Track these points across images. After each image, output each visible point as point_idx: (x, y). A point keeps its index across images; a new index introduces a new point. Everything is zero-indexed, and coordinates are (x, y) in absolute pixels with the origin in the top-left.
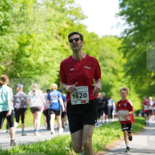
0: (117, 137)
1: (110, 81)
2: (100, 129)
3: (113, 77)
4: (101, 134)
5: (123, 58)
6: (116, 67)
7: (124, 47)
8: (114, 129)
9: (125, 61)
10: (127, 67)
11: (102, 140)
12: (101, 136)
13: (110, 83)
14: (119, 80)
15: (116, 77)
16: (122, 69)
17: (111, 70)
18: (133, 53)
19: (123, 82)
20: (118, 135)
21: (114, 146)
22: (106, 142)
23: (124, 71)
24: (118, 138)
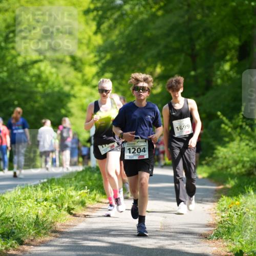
0: (80, 205)
1: (67, 83)
2: (42, 189)
3: (72, 75)
4: (46, 200)
5: (96, 33)
6: (78, 54)
7: (96, 9)
8: (73, 187)
9: (98, 40)
10: (103, 55)
11: (48, 212)
12: (45, 203)
13: (67, 88)
14: (86, 83)
15: (79, 75)
16: (92, 57)
17: (68, 59)
18: (116, 21)
19: (94, 87)
20: (81, 200)
21: (72, 224)
22: (56, 217)
23: (96, 63)
24: (82, 208)
